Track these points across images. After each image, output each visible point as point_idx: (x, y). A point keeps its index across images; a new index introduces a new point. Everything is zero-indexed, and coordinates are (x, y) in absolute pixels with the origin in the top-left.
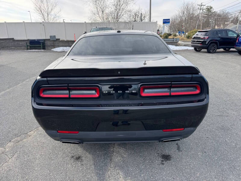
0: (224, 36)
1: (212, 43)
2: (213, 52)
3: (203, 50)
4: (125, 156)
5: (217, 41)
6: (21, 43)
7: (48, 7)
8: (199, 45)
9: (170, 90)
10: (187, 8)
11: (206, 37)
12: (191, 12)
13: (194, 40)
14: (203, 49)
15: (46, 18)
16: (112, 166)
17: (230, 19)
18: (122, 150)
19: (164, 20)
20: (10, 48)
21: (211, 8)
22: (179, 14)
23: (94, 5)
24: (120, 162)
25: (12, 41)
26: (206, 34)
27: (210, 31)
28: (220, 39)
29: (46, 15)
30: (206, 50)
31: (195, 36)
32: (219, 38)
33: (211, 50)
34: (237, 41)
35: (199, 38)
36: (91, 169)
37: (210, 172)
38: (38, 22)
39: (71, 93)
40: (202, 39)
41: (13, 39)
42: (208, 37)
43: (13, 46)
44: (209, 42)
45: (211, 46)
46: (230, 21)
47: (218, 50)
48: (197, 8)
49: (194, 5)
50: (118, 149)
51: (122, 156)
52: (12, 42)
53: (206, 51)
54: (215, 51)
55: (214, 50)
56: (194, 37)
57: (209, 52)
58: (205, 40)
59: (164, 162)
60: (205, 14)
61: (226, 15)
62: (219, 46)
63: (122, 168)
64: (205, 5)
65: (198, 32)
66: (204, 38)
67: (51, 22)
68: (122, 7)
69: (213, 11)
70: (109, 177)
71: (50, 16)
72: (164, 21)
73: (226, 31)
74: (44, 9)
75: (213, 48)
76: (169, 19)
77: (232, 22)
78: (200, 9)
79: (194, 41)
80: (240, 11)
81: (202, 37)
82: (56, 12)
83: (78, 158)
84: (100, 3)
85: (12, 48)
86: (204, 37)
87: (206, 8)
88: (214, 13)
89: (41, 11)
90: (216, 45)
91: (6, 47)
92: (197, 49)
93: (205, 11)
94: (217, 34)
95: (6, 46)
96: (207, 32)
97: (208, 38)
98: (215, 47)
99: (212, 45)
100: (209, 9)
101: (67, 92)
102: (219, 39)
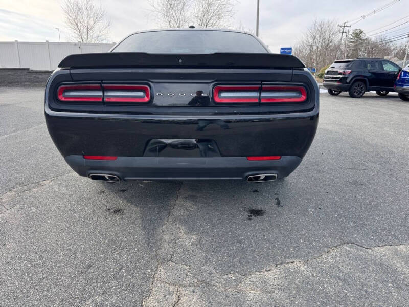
0: (377, 69)
1: (356, 81)
2: (359, 96)
3: (343, 93)
4: (192, 210)
5: (365, 79)
6: (40, 77)
7: (88, 19)
8: (336, 84)
9: (260, 94)
10: (320, 29)
11: (348, 71)
12: (327, 36)
13: (327, 76)
14: (343, 91)
15: (85, 37)
16: (170, 220)
17: (392, 51)
18: (188, 204)
19: (282, 49)
20: (23, 83)
21: (361, 32)
22: (308, 39)
23: (165, 17)
24: (183, 216)
25: (25, 72)
26: (347, 66)
27: (355, 61)
28: (370, 74)
29: (85, 30)
30: (347, 93)
31: (329, 69)
32: (369, 72)
33: (355, 92)
34: (398, 78)
35: (336, 72)
36: (136, 223)
37: (323, 230)
38: (72, 42)
39: (106, 94)
40: (340, 74)
41: (28, 69)
42: (350, 70)
43: (28, 82)
44: (352, 79)
45: (356, 86)
46: (393, 55)
47: (367, 93)
48: (337, 30)
49: (332, 25)
50: (182, 202)
51: (187, 210)
52: (26, 75)
53: (348, 95)
54: (361, 94)
55: (361, 92)
56: (328, 71)
57: (352, 96)
58: (346, 76)
59: (253, 217)
60: (351, 42)
61: (386, 43)
62: (368, 87)
63: (184, 222)
64: (350, 27)
65: (334, 64)
66: (344, 73)
67: (93, 42)
68: (211, 21)
69: (365, 38)
70: (163, 231)
71: (91, 34)
72: (282, 51)
73: (381, 62)
74: (82, 21)
75: (359, 89)
76: (291, 48)
77: (396, 55)
78: (343, 33)
79: (328, 78)
80: (407, 36)
81: (341, 71)
82: (101, 28)
83: (117, 211)
84: (174, 14)
85: (26, 84)
86: (344, 71)
87: (353, 33)
88: (365, 41)
89: (77, 25)
90: (363, 84)
91: (15, 83)
92: (333, 92)
93: (352, 37)
94: (366, 66)
95: (16, 80)
96: (349, 63)
97: (351, 72)
98: (362, 88)
99: (357, 84)
100: (358, 34)
101: (100, 93)
102: (368, 74)
